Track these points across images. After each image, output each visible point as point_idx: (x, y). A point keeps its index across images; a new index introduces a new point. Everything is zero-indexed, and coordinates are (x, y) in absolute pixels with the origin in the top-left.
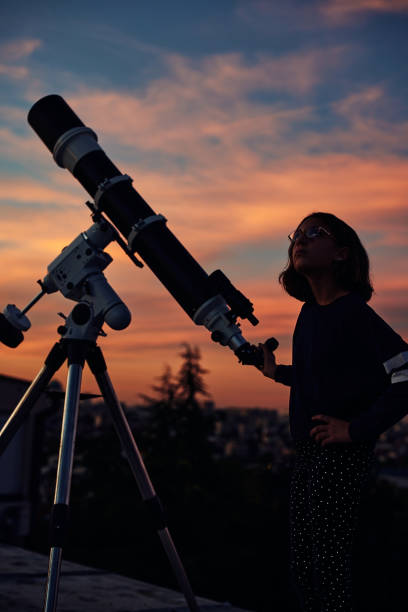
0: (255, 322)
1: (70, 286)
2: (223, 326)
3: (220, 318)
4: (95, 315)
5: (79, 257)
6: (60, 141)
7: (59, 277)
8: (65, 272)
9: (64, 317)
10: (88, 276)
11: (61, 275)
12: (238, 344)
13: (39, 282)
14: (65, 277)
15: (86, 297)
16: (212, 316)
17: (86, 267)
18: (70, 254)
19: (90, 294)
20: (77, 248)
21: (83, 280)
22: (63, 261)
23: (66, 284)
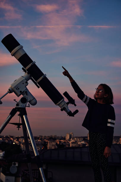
0: (75, 105)
2: (65, 106)
3: (65, 104)
5: (23, 83)
7: (17, 89)
9: (17, 102)
10: (26, 89)
12: (69, 111)
14: (19, 89)
16: (63, 103)
18: (20, 82)
19: (27, 94)
20: (23, 81)
21: (24, 91)
22: (18, 84)
23: (19, 91)
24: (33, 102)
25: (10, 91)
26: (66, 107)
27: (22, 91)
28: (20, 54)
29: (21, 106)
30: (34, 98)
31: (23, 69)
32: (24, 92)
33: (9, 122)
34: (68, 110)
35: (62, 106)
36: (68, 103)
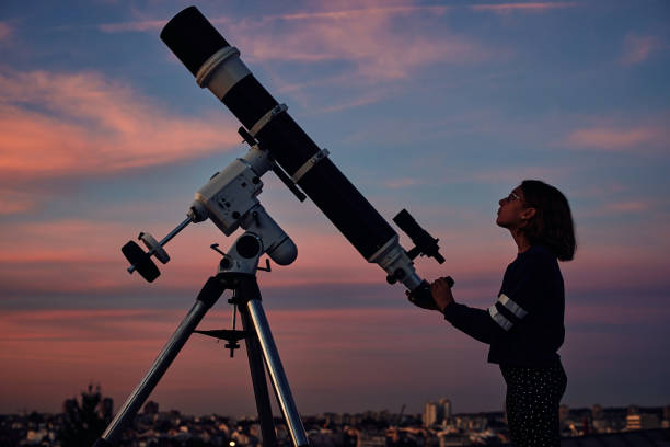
0: (441, 260)
1: (236, 216)
2: (403, 264)
3: (400, 257)
5: (244, 185)
7: (221, 206)
9: (223, 254)
10: (255, 206)
11: (223, 203)
12: (419, 283)
14: (228, 205)
15: (252, 228)
16: (394, 255)
17: (253, 196)
18: (233, 181)
19: (258, 225)
20: (241, 175)
21: (248, 213)
22: (225, 189)
23: (230, 213)
24: (283, 251)
25: (198, 215)
26: (407, 270)
27: (241, 214)
28: (230, 79)
29: (239, 266)
30: (288, 237)
31: (241, 131)
32: (250, 217)
33: (197, 329)
35: (392, 264)
36: (412, 255)
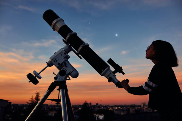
0: (124, 74)
1: (59, 64)
2: (111, 76)
3: (111, 73)
4: (68, 73)
5: (62, 55)
6: (54, 22)
7: (54, 61)
8: (56, 60)
9: (56, 75)
10: (65, 61)
11: (55, 61)
12: (117, 82)
13: (47, 63)
14: (57, 61)
15: (64, 67)
16: (108, 73)
17: (64, 58)
18: (59, 53)
19: (66, 66)
20: (61, 52)
21: (63, 62)
22: (56, 56)
23: (57, 63)
24: (74, 73)
26: (113, 77)
27: (61, 63)
28: (59, 26)
29: (59, 79)
30: (75, 70)
32: (64, 64)
33: (47, 98)
34: (115, 80)
35: (108, 76)
36: (114, 72)
